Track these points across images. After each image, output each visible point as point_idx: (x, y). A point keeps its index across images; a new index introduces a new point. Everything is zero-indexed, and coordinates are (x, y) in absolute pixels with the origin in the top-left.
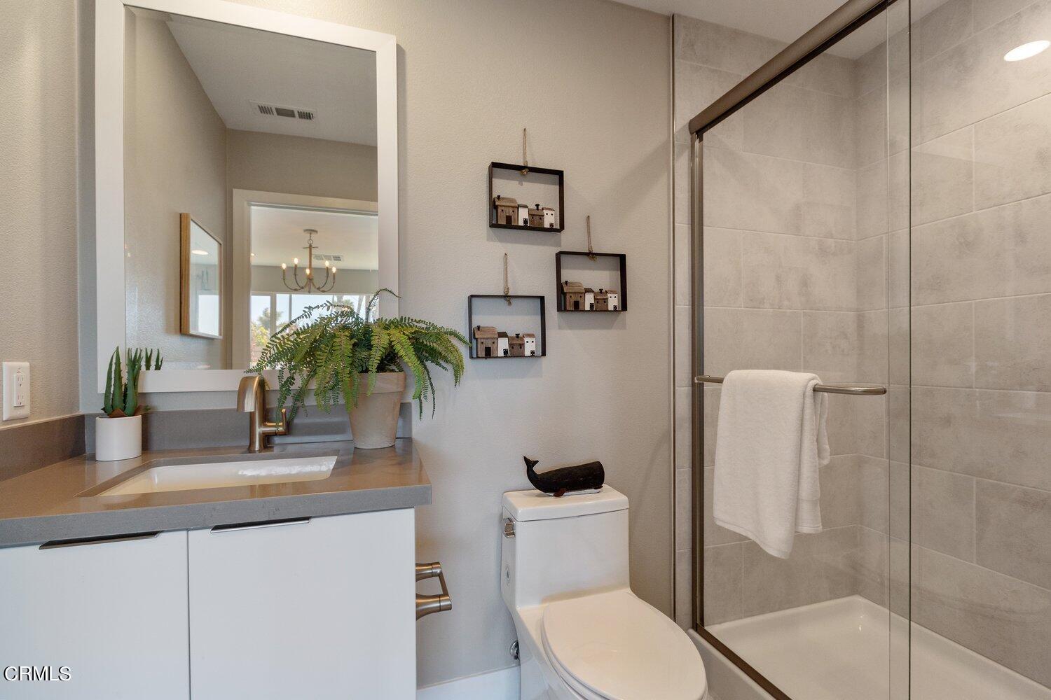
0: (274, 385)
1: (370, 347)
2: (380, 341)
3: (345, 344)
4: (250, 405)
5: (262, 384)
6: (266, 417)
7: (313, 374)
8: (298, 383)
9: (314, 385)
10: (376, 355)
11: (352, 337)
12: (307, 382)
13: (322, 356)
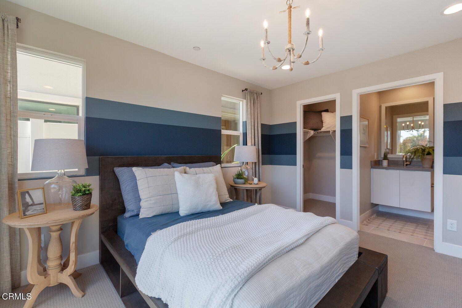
0: (408, 157)
1: (425, 151)
2: (427, 151)
3: (420, 151)
4: (404, 159)
5: (406, 157)
6: (406, 161)
7: (415, 156)
8: (412, 157)
9: (415, 157)
10: (426, 153)
11: (422, 150)
12: (414, 157)
13: (417, 153)
